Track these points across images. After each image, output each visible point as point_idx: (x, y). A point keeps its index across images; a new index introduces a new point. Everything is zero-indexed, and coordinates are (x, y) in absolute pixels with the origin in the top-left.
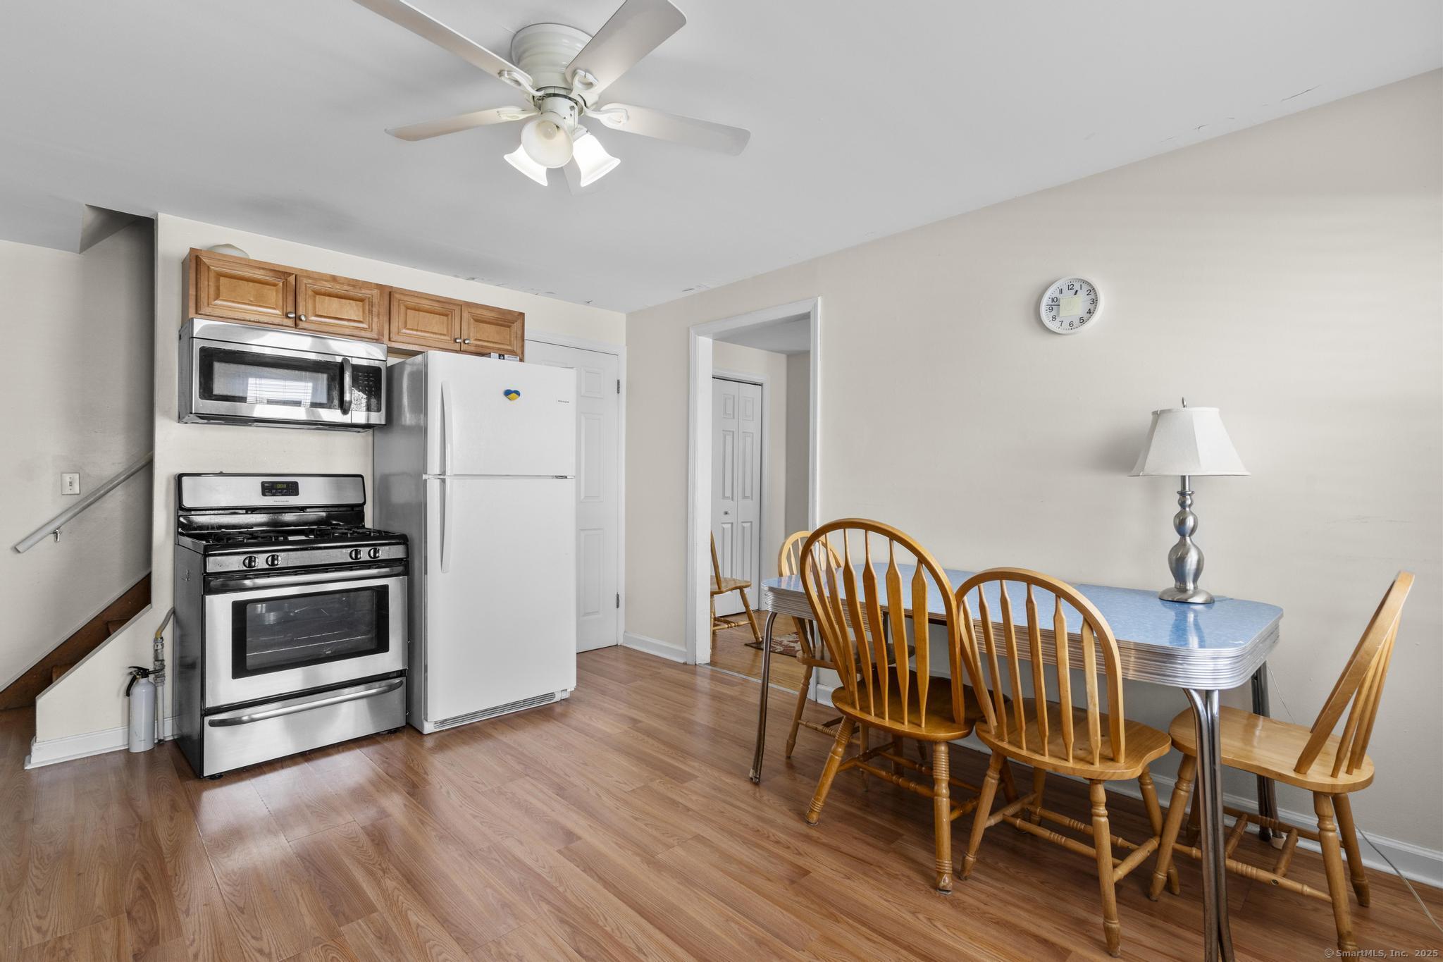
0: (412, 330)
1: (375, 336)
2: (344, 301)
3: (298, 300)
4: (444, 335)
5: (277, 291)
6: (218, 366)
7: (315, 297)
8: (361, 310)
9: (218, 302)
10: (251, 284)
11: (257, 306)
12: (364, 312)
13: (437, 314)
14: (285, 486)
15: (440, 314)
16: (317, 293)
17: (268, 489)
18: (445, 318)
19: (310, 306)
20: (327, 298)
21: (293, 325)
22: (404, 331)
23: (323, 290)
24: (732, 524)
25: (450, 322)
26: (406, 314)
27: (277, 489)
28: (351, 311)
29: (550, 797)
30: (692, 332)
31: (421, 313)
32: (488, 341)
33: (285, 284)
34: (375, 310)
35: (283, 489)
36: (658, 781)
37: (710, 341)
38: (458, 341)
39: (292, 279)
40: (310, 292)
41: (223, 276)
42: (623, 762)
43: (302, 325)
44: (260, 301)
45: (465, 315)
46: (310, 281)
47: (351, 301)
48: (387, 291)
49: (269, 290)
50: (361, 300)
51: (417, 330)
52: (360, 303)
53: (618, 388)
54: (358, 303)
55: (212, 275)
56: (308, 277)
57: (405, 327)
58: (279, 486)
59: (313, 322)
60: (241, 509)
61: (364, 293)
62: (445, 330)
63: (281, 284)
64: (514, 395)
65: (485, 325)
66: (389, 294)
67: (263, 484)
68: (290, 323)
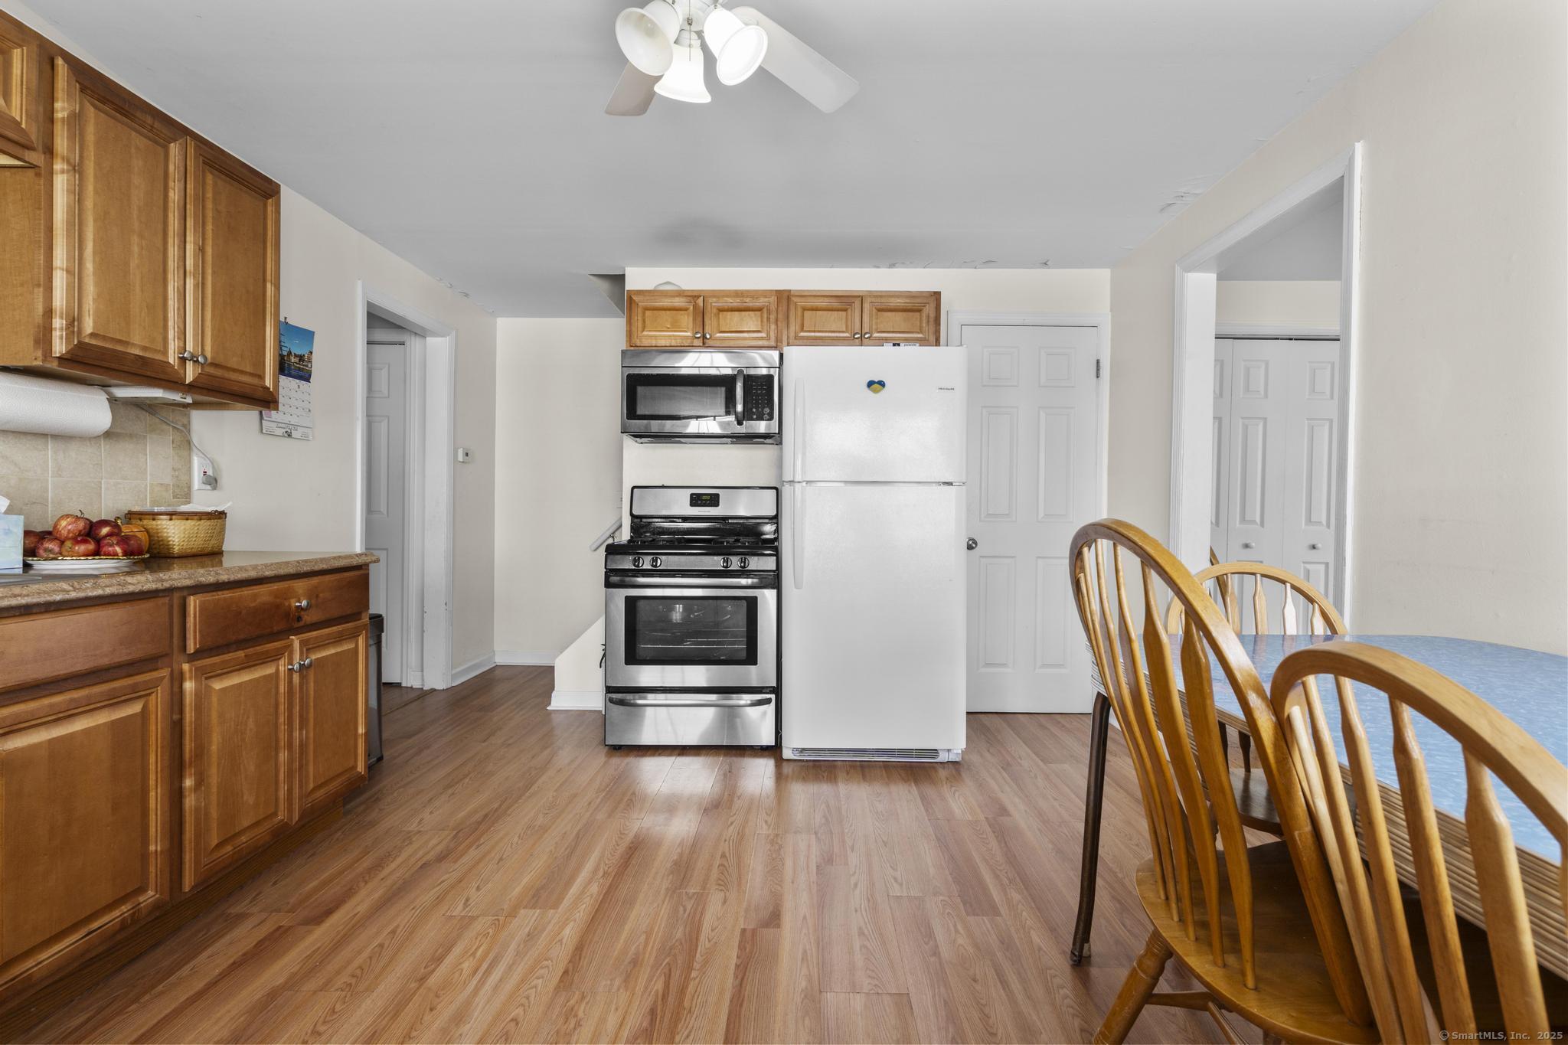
0: (809, 331)
1: (773, 343)
2: (743, 313)
3: (705, 320)
4: (843, 332)
5: (688, 315)
6: (640, 390)
7: (719, 314)
8: (760, 319)
9: (645, 333)
10: (668, 312)
11: (672, 331)
12: (762, 321)
13: (835, 310)
14: (708, 498)
15: (838, 310)
16: (721, 310)
17: (696, 500)
18: (844, 313)
19: (715, 323)
20: (729, 313)
21: (701, 345)
22: (802, 334)
23: (726, 306)
24: (1327, 564)
25: (850, 317)
26: (803, 316)
27: (702, 500)
28: (750, 322)
29: (808, 867)
30: (1178, 269)
31: (818, 312)
32: (893, 332)
33: (695, 306)
34: (773, 317)
35: (707, 500)
36: (941, 898)
37: (1211, 278)
38: (856, 336)
39: (700, 301)
40: (715, 311)
41: (648, 310)
42: (930, 856)
43: (709, 343)
44: (675, 326)
45: (866, 306)
46: (714, 300)
47: (751, 312)
48: (785, 295)
49: (682, 315)
50: (760, 309)
51: (814, 331)
52: (758, 313)
53: (1098, 370)
54: (756, 312)
55: (640, 310)
56: (714, 296)
57: (802, 330)
58: (704, 498)
59: (720, 339)
60: (678, 518)
61: (761, 302)
62: (844, 326)
63: (692, 308)
64: (876, 385)
65: (889, 314)
66: (785, 297)
67: (692, 495)
68: (699, 342)
